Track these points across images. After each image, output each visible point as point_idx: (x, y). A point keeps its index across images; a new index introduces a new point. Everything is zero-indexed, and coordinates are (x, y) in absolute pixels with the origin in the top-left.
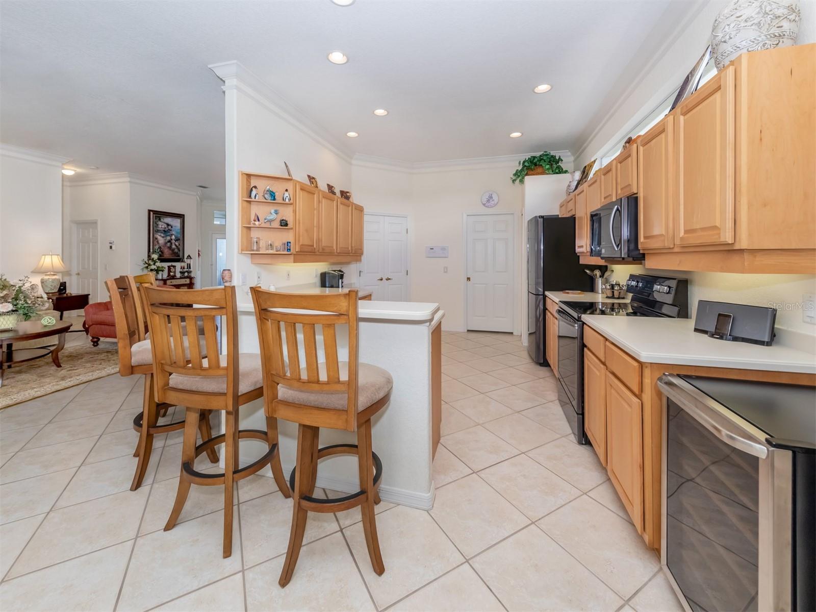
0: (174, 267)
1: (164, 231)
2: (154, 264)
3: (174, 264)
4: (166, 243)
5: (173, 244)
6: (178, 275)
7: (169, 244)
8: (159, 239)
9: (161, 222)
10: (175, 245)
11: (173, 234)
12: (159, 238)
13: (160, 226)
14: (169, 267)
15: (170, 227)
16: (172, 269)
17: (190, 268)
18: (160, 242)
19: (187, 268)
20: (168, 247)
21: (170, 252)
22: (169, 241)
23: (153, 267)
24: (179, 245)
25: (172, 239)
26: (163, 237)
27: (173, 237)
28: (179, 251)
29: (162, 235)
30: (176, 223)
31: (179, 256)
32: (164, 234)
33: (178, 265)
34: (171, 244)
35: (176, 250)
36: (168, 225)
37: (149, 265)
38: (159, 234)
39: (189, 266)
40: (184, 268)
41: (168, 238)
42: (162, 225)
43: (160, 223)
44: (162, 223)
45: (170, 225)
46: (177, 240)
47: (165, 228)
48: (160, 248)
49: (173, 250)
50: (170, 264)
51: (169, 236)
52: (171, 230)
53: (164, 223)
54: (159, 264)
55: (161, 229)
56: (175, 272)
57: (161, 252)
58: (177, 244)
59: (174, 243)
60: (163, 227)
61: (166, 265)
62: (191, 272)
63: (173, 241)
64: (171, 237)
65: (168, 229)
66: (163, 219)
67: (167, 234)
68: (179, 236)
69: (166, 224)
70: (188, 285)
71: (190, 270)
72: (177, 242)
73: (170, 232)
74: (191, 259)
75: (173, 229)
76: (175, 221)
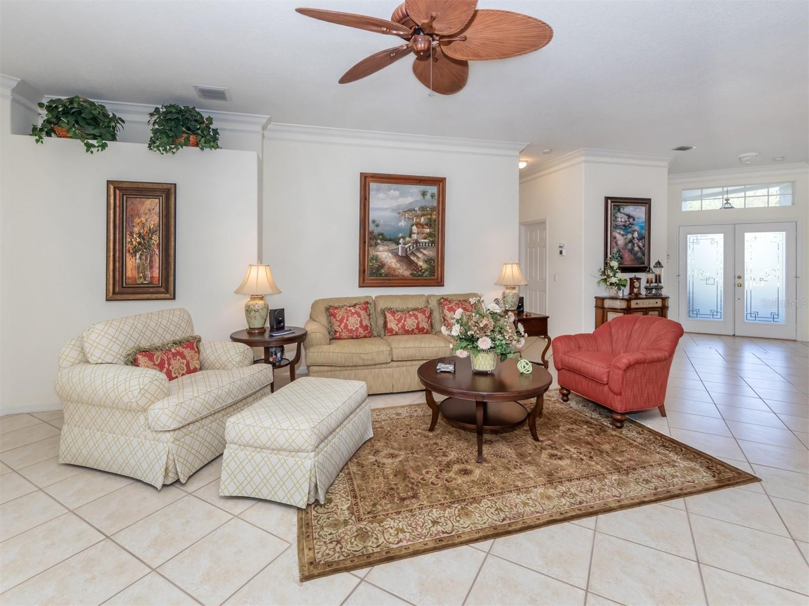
0: (639, 279)
1: (624, 226)
2: (614, 276)
3: (638, 275)
4: (626, 244)
5: (636, 245)
6: (643, 292)
7: (630, 246)
8: (617, 238)
9: (621, 213)
10: (639, 246)
11: (636, 231)
12: (618, 236)
13: (619, 220)
14: (631, 279)
15: (631, 220)
16: (636, 284)
17: (660, 282)
18: (620, 243)
19: (656, 282)
20: (629, 251)
21: (632, 257)
22: (631, 241)
23: (613, 280)
24: (644, 246)
25: (634, 238)
26: (623, 235)
27: (636, 235)
28: (644, 255)
29: (622, 232)
30: (639, 212)
31: (644, 263)
32: (624, 230)
33: (643, 276)
34: (633, 244)
35: (640, 254)
36: (629, 216)
37: (608, 276)
38: (618, 231)
39: (658, 279)
40: (652, 282)
41: (630, 236)
42: (622, 218)
43: (619, 215)
44: (623, 215)
45: (632, 217)
46: (641, 238)
47: (626, 221)
48: (619, 251)
49: (635, 254)
50: (632, 275)
51: (630, 232)
52: (632, 224)
53: (625, 214)
54: (621, 275)
55: (621, 224)
56: (639, 288)
57: (621, 257)
58: (641, 244)
59: (637, 244)
60: (623, 220)
61: (627, 276)
62: (662, 288)
63: (636, 241)
64: (633, 234)
65: (629, 223)
66: (623, 209)
67: (628, 231)
68: (644, 232)
69: (627, 215)
70: (659, 309)
71: (659, 285)
72: (640, 241)
73: (631, 227)
74: (663, 267)
75: (635, 222)
76: (638, 210)
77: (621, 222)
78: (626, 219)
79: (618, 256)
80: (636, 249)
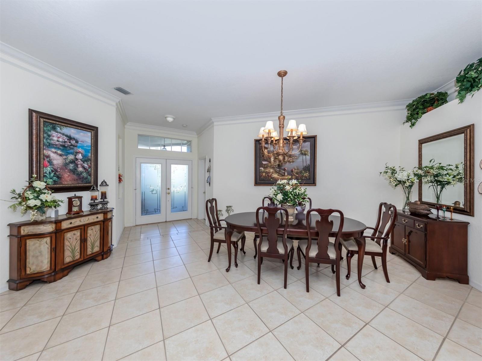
0: (80, 198)
1: (64, 146)
2: (37, 198)
3: (78, 194)
4: (66, 165)
5: (79, 166)
6: (86, 208)
7: (71, 166)
8: (52, 158)
9: (57, 132)
10: (83, 167)
11: (79, 152)
12: (52, 155)
13: (55, 139)
15: (73, 142)
16: (76, 202)
17: (106, 198)
18: (55, 162)
19: (102, 199)
20: (71, 171)
21: (75, 177)
22: (73, 162)
23: (32, 203)
24: (90, 167)
25: (77, 159)
26: (61, 155)
27: (80, 156)
28: (90, 175)
29: (59, 152)
30: (85, 138)
31: (90, 183)
32: (62, 150)
33: (86, 196)
34: (77, 165)
35: (85, 175)
36: (70, 138)
37: (25, 199)
38: (53, 150)
39: (104, 195)
40: (96, 199)
41: (71, 157)
42: (59, 138)
43: (54, 133)
44: (59, 135)
45: (74, 139)
46: (85, 159)
47: (65, 142)
48: (55, 171)
49: (79, 174)
50: (71, 194)
51: (72, 153)
52: (76, 146)
53: (63, 134)
54: (48, 197)
55: (57, 143)
56: (80, 206)
57: (58, 177)
58: (86, 165)
59: (82, 165)
60: (61, 140)
61: (63, 197)
62: (107, 203)
63: (80, 162)
64: (76, 156)
65: (70, 144)
66: (61, 129)
67: (68, 152)
68: (90, 155)
69: (67, 136)
70: (100, 223)
71: (105, 200)
72: (85, 163)
73: (73, 149)
74: (108, 185)
75: (78, 145)
76: (82, 134)
77: (58, 141)
78: (66, 140)
79: (54, 176)
80: (80, 169)
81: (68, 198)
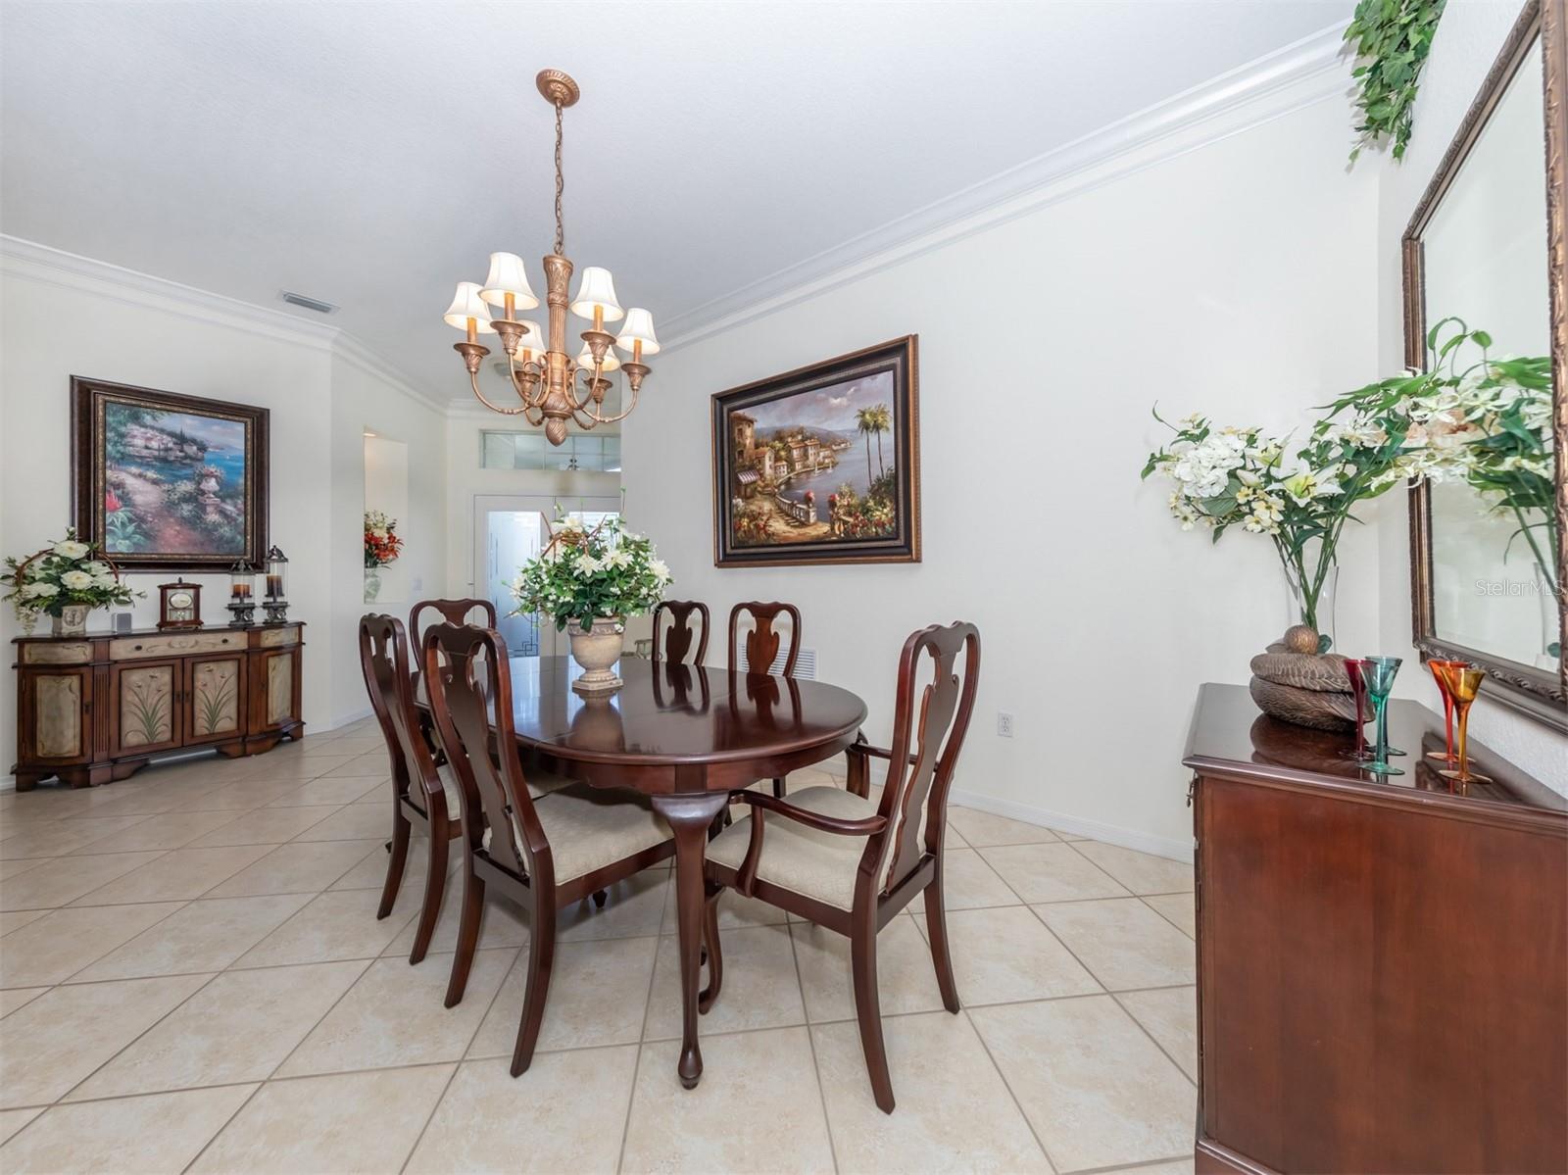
0: (195, 589)
1: (164, 460)
2: (53, 579)
3: (189, 578)
4: (170, 507)
5: (209, 509)
6: (214, 619)
7: (186, 509)
8: (129, 488)
9: (145, 426)
10: (222, 512)
11: (211, 475)
12: (131, 483)
13: (139, 442)
14: (164, 589)
15: (192, 450)
16: (182, 599)
17: (281, 594)
18: (138, 499)
19: (268, 595)
20: (184, 521)
21: (196, 535)
22: (191, 498)
23: (37, 589)
25: (203, 493)
26: (155, 482)
27: (212, 485)
29: (151, 474)
30: (231, 437)
31: (242, 553)
32: (159, 470)
34: (203, 508)
35: (225, 531)
36: (182, 439)
38: (134, 470)
39: (275, 587)
40: (249, 595)
41: (186, 487)
42: (149, 439)
43: (135, 429)
44: (149, 434)
45: (194, 441)
47: (167, 450)
48: (138, 520)
49: (209, 531)
50: (170, 578)
51: (189, 478)
52: (201, 460)
53: (162, 431)
55: (145, 452)
56: (195, 609)
57: (146, 535)
58: (229, 508)
59: (217, 506)
60: (154, 444)
61: (144, 585)
62: (284, 606)
63: (212, 500)
64: (199, 484)
65: (182, 454)
66: (154, 418)
67: (179, 473)
68: (242, 481)
69: (171, 434)
70: (238, 656)
71: (279, 599)
72: (228, 501)
73: (191, 466)
74: (286, 560)
75: (206, 456)
76: (215, 428)
77: (147, 448)
78: (170, 445)
79: (134, 533)
80: (213, 517)
81: (159, 587)
